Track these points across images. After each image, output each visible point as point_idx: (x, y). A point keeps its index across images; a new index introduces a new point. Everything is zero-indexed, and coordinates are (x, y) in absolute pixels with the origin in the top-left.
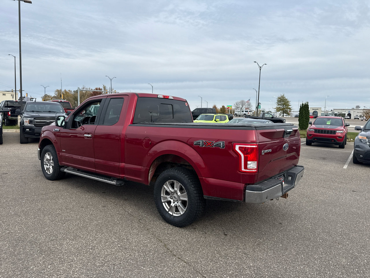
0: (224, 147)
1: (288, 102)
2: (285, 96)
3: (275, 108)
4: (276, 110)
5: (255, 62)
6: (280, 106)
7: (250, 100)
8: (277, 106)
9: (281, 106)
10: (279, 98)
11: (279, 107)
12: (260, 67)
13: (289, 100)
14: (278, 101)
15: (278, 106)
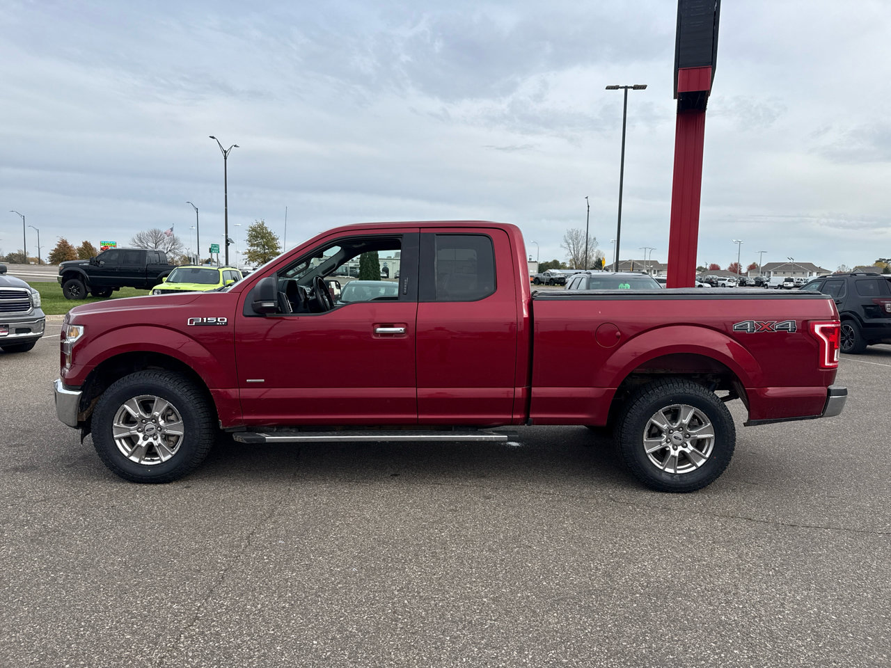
0: (795, 329)
1: (273, 239)
2: (265, 225)
3: (246, 253)
4: (249, 257)
5: (213, 138)
6: (256, 248)
7: (174, 229)
8: (249, 248)
9: (259, 249)
10: (253, 230)
11: (255, 252)
12: (225, 152)
13: (276, 234)
14: (251, 236)
15: (252, 248)
